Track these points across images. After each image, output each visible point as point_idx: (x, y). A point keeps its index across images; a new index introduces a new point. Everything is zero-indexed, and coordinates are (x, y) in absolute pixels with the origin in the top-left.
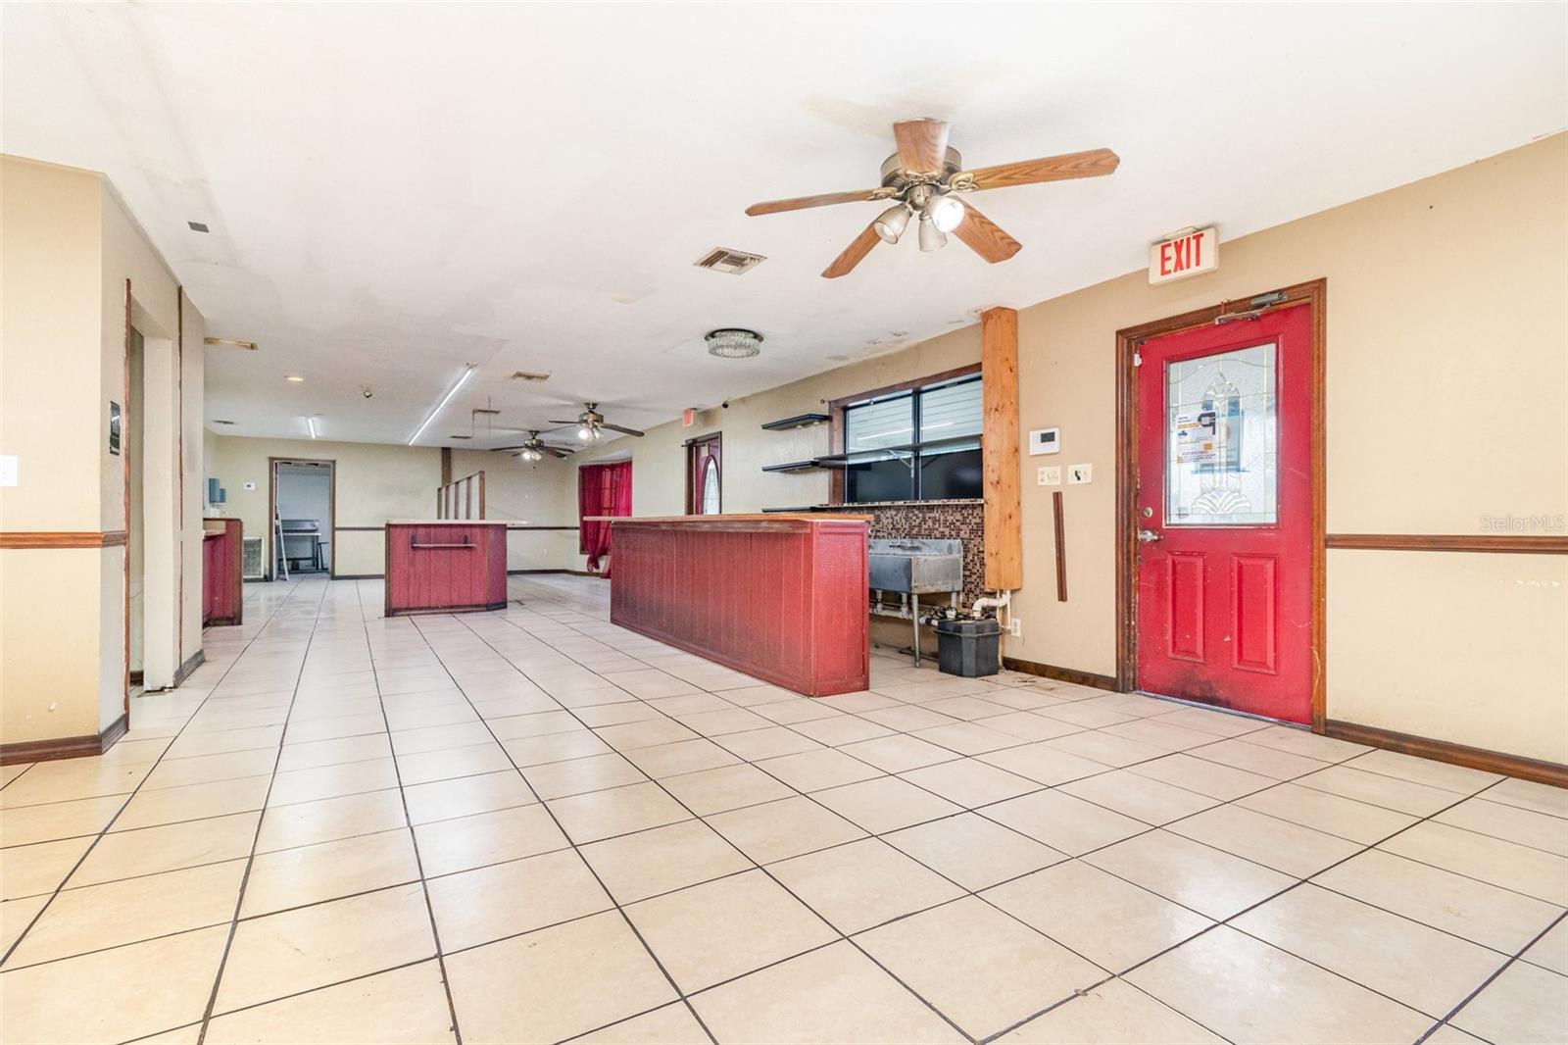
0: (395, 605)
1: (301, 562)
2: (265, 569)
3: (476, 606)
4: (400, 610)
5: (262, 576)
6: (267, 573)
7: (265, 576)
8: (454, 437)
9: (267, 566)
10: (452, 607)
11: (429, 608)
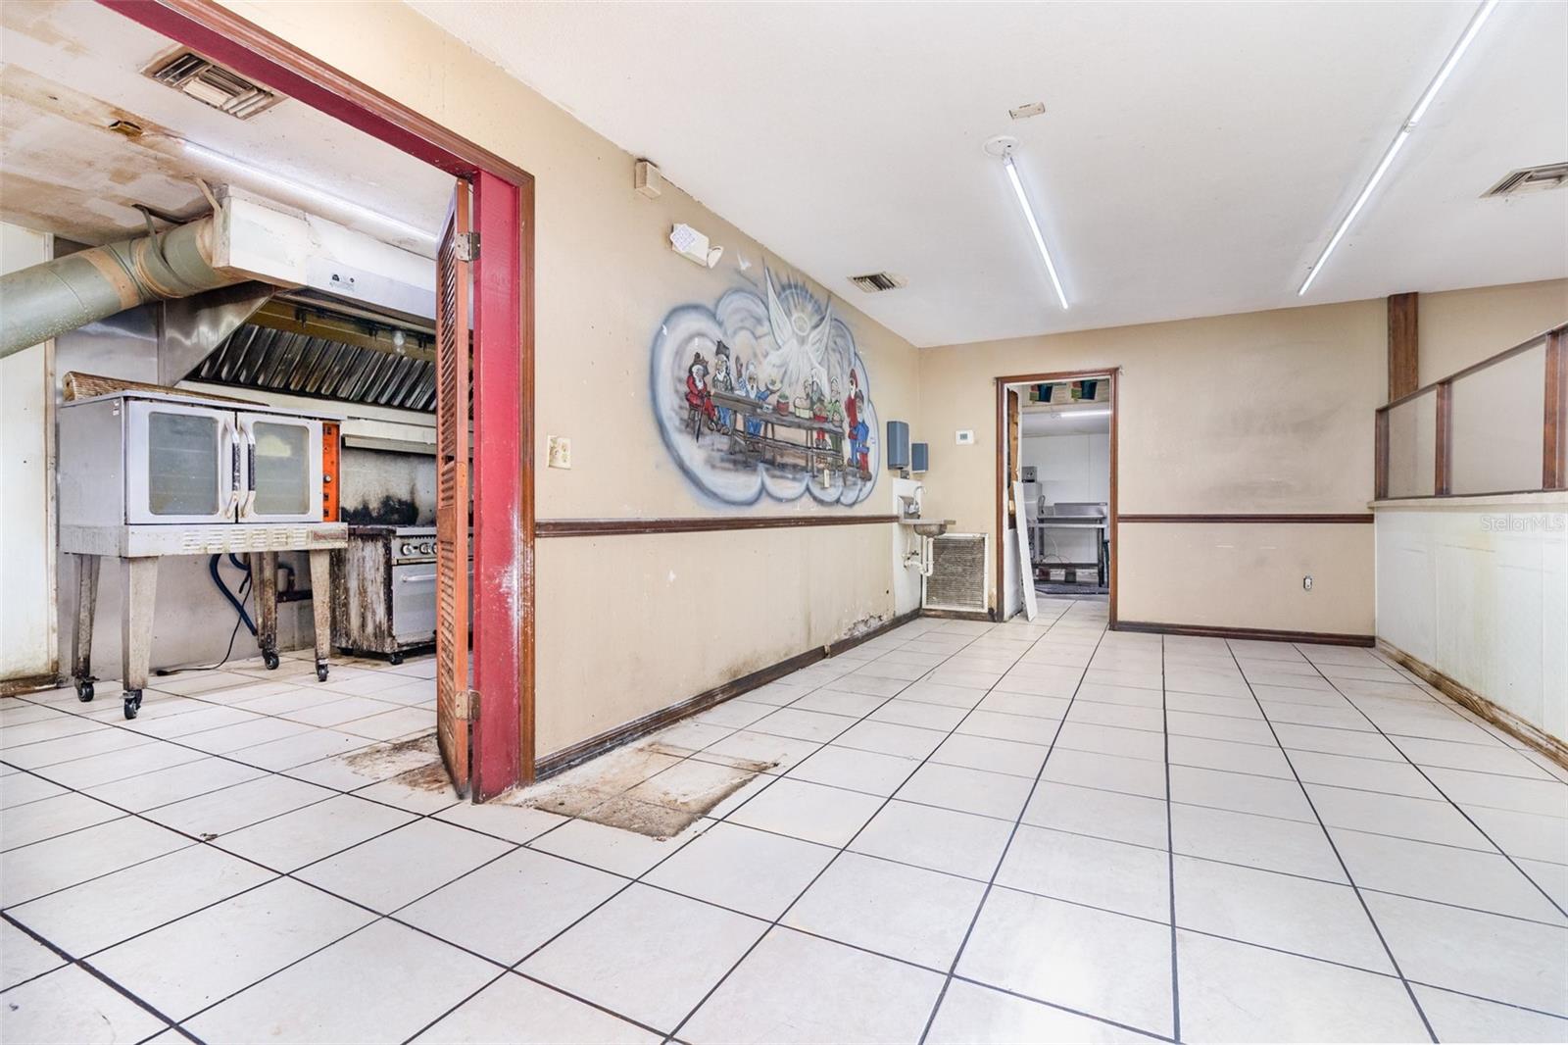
1: (1079, 572)
2: (990, 597)
5: (985, 610)
6: (994, 606)
7: (991, 610)
9: (994, 591)
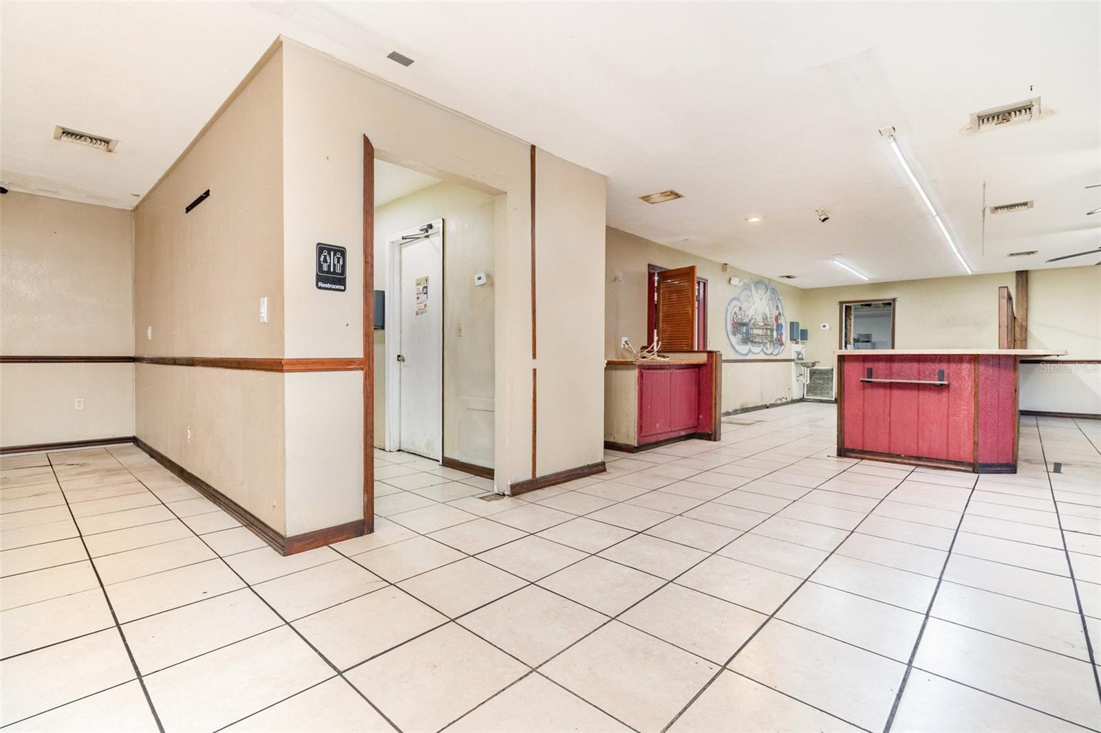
0: (848, 445)
3: (956, 463)
4: (853, 451)
5: (833, 399)
8: (1012, 255)
10: (919, 458)
11: (890, 455)
